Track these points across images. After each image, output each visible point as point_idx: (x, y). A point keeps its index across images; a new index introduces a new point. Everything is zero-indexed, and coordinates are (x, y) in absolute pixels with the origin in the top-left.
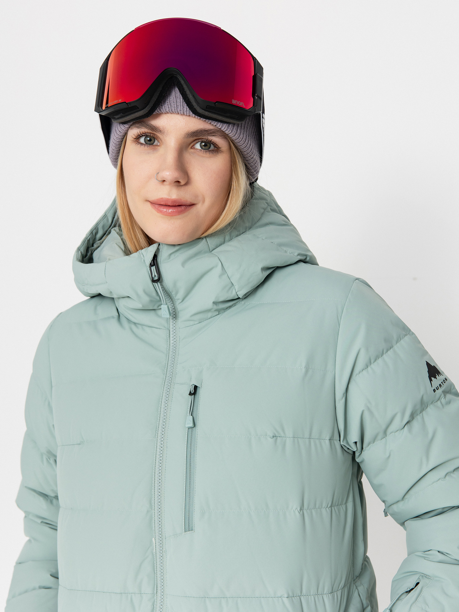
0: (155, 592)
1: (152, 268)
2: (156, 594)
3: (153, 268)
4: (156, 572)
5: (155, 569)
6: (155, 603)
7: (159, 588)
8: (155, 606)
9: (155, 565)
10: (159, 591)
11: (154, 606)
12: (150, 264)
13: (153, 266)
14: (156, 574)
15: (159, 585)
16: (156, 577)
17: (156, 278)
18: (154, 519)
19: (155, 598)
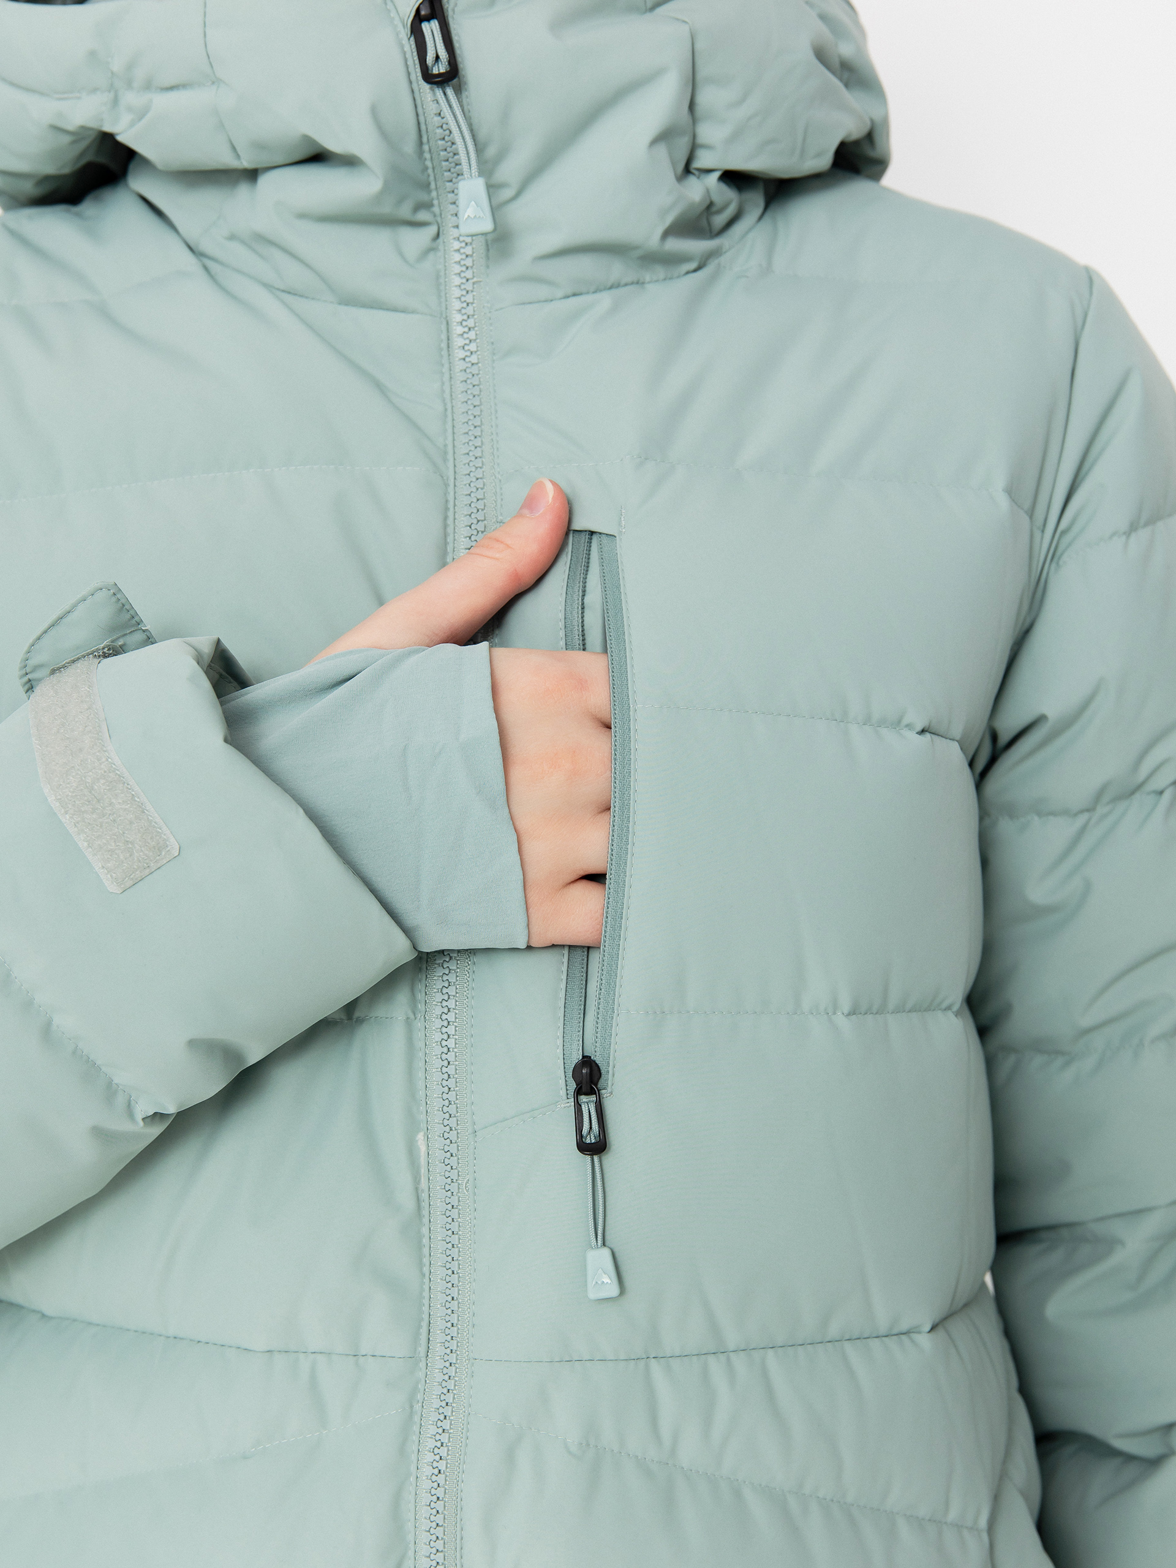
0: (422, 1350)
1: (425, 26)
2: (424, 1359)
3: (431, 29)
4: (426, 1270)
5: (426, 1261)
6: (419, 1397)
7: (438, 1337)
8: (417, 1407)
9: (425, 1241)
10: (438, 1349)
11: (412, 1407)
12: (418, 11)
13: (428, 19)
14: (426, 1280)
15: (439, 1324)
16: (427, 1289)
17: (442, 68)
18: (421, 1054)
19: (421, 1375)
